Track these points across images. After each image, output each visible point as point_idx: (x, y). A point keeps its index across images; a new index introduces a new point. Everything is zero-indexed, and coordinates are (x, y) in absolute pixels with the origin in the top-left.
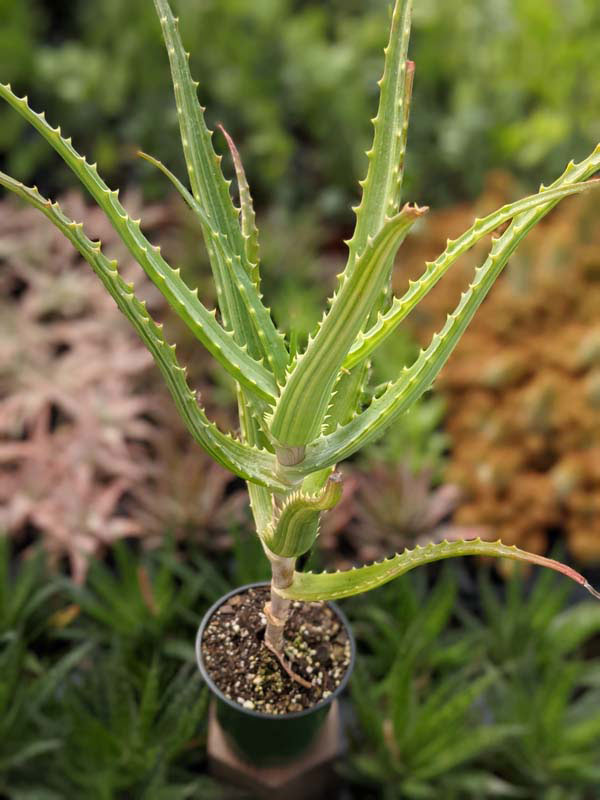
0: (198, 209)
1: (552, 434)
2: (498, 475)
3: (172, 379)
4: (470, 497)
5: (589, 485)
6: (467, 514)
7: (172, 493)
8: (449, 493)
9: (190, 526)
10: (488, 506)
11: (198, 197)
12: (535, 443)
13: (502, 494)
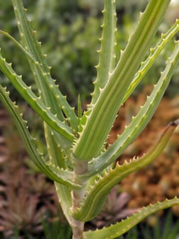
0: (27, 53)
1: (155, 169)
2: (141, 186)
3: (23, 129)
4: (132, 196)
5: (174, 186)
6: (133, 203)
7: (15, 211)
8: (124, 195)
9: (24, 223)
10: (139, 199)
11: (26, 48)
12: (151, 173)
13: (144, 194)
